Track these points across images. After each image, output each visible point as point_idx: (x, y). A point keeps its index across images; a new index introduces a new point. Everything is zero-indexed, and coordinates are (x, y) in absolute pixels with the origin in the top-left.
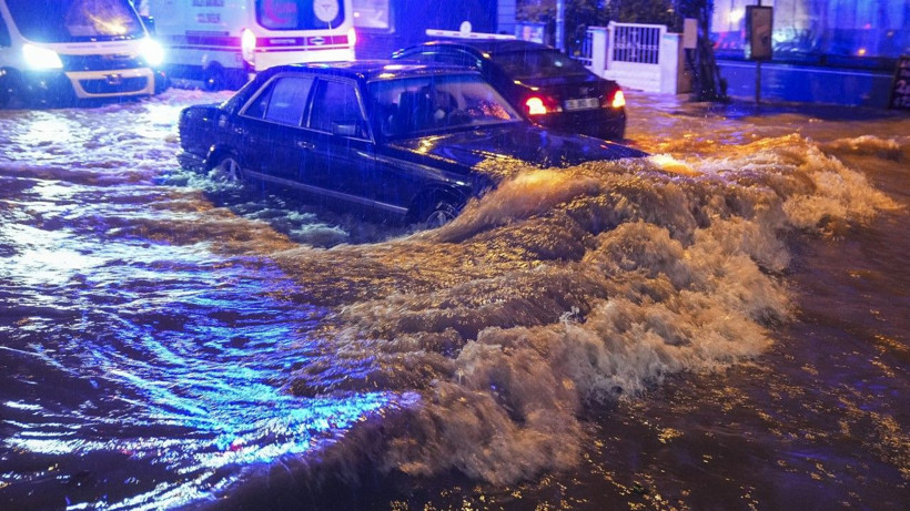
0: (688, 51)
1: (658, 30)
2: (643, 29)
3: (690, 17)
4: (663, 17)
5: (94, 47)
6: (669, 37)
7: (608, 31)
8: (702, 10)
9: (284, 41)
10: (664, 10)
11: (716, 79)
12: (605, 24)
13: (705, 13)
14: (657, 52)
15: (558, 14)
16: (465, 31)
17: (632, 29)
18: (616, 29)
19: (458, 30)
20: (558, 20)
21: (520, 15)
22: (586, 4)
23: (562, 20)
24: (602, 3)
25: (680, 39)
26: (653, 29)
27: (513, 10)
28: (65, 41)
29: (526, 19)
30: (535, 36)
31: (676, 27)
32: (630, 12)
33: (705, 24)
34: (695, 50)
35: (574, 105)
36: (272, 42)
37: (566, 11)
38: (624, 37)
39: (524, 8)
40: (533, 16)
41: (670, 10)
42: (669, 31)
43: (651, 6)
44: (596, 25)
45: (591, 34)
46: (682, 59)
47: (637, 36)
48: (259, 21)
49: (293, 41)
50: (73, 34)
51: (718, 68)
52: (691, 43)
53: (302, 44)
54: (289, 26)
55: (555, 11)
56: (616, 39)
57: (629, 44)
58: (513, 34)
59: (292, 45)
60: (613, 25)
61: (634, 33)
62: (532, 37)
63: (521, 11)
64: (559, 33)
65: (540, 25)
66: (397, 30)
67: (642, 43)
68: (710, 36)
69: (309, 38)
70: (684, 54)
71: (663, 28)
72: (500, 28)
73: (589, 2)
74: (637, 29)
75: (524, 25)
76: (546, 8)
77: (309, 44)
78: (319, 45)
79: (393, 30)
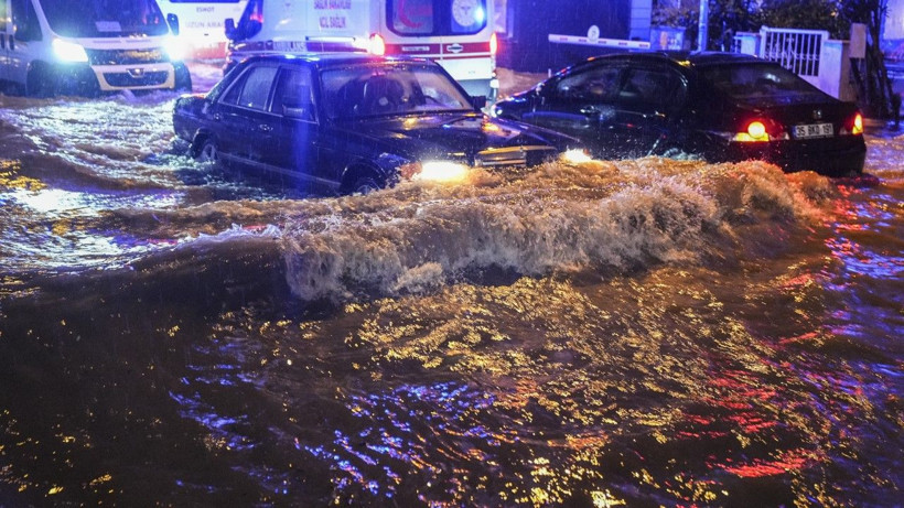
0: (854, 61)
1: (819, 37)
2: (800, 35)
3: (858, 22)
4: (826, 22)
5: (119, 42)
6: (832, 45)
7: (759, 38)
8: (873, 13)
9: (417, 48)
10: (827, 12)
11: (887, 94)
12: (756, 29)
13: (875, 17)
14: (817, 63)
15: (701, 18)
16: (593, 36)
17: (788, 35)
18: (769, 34)
19: (586, 35)
20: (701, 25)
21: (657, 19)
22: (734, 6)
23: (705, 25)
24: (753, 5)
25: (845, 46)
26: (813, 36)
27: (647, 13)
28: (92, 36)
29: (663, 23)
30: (673, 41)
31: (840, 32)
32: (786, 15)
33: (876, 30)
34: (863, 60)
35: (804, 131)
36: (404, 49)
37: (709, 15)
38: (777, 45)
39: (661, 10)
40: (671, 20)
41: (834, 14)
42: (831, 38)
43: (810, 9)
44: (745, 30)
45: (739, 41)
46: (847, 71)
47: (793, 44)
48: (390, 25)
49: (428, 49)
50: (101, 30)
51: (890, 82)
52: (859, 52)
53: (438, 52)
54: (423, 31)
55: (698, 15)
56: (767, 47)
57: (783, 53)
58: (647, 39)
59: (425, 52)
60: (764, 31)
61: (790, 40)
62: (669, 43)
63: (658, 14)
64: (701, 39)
65: (679, 31)
66: (514, 35)
67: (799, 52)
68: (881, 44)
69: (445, 45)
70: (849, 64)
71: (825, 35)
72: (633, 33)
73: (738, 3)
74: (794, 35)
75: (661, 30)
76: (686, 10)
77: (445, 52)
78: (456, 53)
79: (511, 35)
